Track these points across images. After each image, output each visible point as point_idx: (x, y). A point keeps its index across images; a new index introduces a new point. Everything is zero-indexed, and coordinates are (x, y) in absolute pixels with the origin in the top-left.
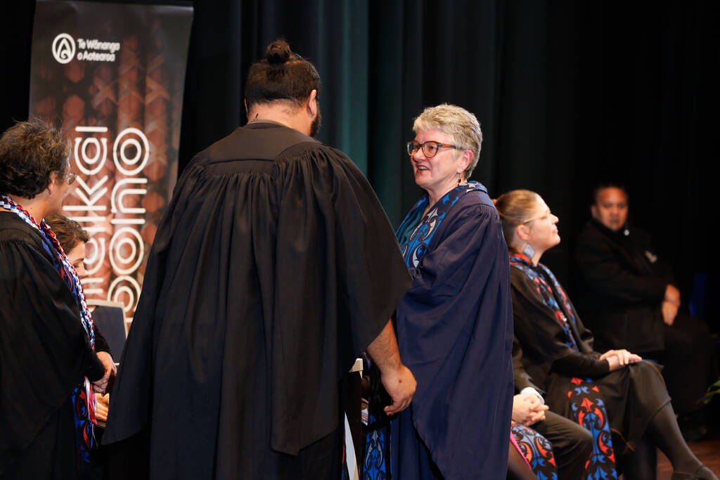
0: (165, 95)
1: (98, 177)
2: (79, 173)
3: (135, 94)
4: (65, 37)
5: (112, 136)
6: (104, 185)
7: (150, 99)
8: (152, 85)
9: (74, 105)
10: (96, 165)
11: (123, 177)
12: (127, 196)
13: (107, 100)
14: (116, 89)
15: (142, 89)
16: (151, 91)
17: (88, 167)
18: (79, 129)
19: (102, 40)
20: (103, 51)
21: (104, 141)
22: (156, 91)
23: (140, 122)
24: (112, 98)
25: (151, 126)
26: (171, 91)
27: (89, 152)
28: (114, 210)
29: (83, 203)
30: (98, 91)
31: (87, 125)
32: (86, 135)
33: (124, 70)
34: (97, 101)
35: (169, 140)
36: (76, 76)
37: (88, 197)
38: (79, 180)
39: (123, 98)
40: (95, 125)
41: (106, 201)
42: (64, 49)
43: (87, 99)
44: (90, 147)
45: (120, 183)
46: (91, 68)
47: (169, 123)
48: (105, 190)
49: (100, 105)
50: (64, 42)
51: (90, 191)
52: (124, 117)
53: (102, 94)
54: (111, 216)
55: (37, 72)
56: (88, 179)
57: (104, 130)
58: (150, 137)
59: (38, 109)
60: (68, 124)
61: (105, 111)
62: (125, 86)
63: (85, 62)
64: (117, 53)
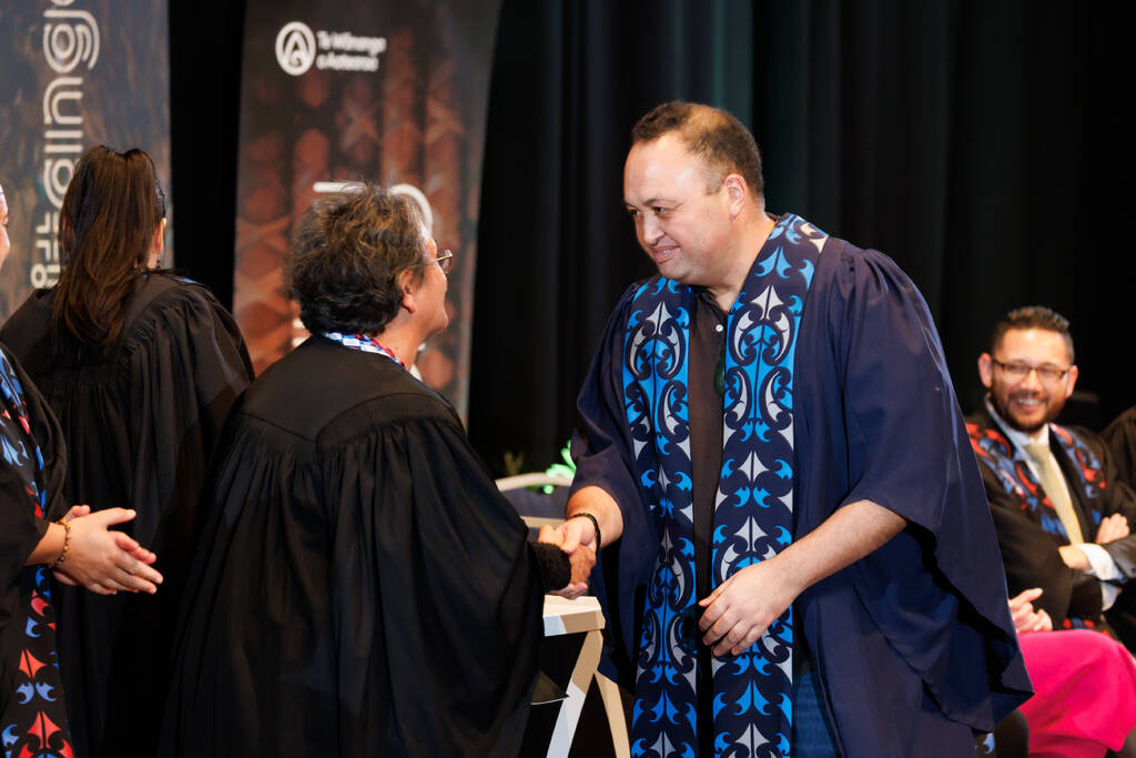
0: (457, 128)
3: (408, 126)
4: (296, 29)
7: (433, 135)
8: (436, 110)
9: (312, 146)
13: (364, 137)
14: (379, 119)
15: (420, 117)
16: (434, 121)
18: (320, 187)
19: (357, 33)
20: (359, 52)
22: (442, 121)
23: (417, 173)
24: (371, 132)
25: (436, 182)
26: (467, 121)
30: (349, 122)
31: (332, 179)
33: (392, 86)
34: (349, 139)
35: (462, 206)
36: (315, 96)
39: (391, 133)
40: (345, 180)
42: (296, 51)
43: (333, 134)
46: (340, 81)
47: (463, 176)
49: (353, 147)
50: (296, 38)
52: (391, 166)
53: (356, 126)
55: (252, 88)
58: (432, 200)
59: (254, 152)
60: (303, 180)
61: (361, 156)
62: (393, 113)
63: (330, 72)
64: (381, 56)
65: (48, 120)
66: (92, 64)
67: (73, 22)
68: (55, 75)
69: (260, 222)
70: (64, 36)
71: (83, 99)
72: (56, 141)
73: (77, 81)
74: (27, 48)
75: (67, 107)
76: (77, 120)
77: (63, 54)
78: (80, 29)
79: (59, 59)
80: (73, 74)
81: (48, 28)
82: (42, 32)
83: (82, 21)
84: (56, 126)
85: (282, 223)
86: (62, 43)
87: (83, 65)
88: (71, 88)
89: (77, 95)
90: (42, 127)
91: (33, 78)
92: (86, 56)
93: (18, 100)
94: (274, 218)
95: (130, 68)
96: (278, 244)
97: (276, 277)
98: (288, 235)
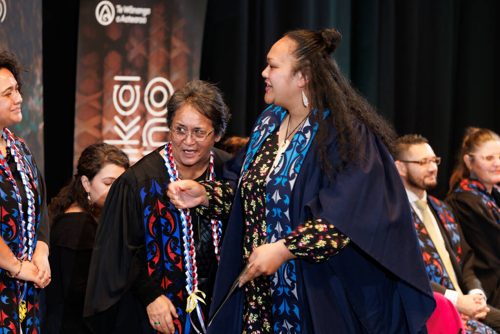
0: (187, 51)
1: (132, 117)
2: (117, 114)
3: (162, 50)
5: (144, 84)
6: (138, 124)
7: (174, 54)
8: (176, 43)
9: (113, 59)
10: (131, 107)
11: (152, 117)
12: (156, 133)
13: (140, 55)
14: (147, 46)
15: (168, 45)
16: (175, 47)
17: (124, 109)
18: (118, 78)
21: (138, 88)
22: (179, 47)
23: (166, 72)
24: (144, 52)
25: (176, 76)
26: (192, 48)
27: (125, 96)
28: (145, 144)
29: (119, 138)
30: (132, 47)
31: (123, 74)
32: (123, 83)
33: (154, 31)
34: (132, 56)
36: (114, 36)
37: (125, 133)
38: (117, 119)
39: (153, 53)
40: (130, 75)
41: (139, 136)
43: (124, 53)
44: (126, 93)
45: (150, 122)
46: (127, 28)
48: (138, 128)
49: (134, 59)
51: (125, 129)
52: (153, 68)
53: (136, 50)
54: (142, 149)
55: (84, 32)
56: (124, 119)
57: (137, 79)
58: (174, 85)
59: (84, 62)
60: (108, 75)
61: (138, 63)
62: (154, 43)
63: (123, 24)
64: (148, 17)
69: (87, 94)
85: (98, 95)
94: (94, 93)
95: (22, 22)
96: (96, 105)
97: (95, 120)
98: (101, 101)
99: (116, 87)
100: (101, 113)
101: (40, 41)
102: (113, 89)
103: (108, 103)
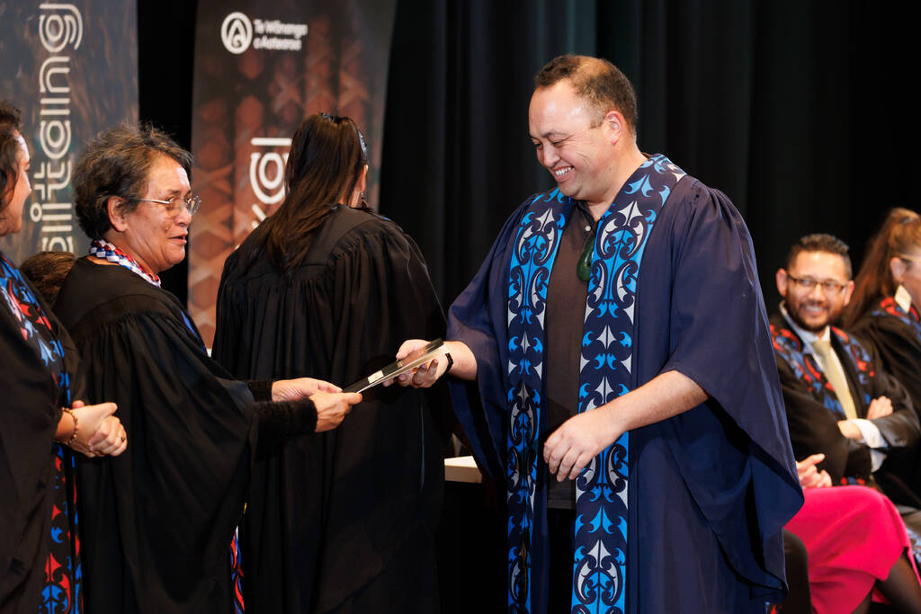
0: (364, 94)
2: (257, 201)
3: (326, 94)
4: (238, 17)
7: (344, 100)
8: (348, 81)
9: (250, 109)
10: (277, 190)
13: (291, 102)
14: (302, 88)
15: (335, 86)
16: (346, 89)
17: (268, 192)
18: (257, 141)
19: (285, 21)
20: (286, 36)
22: (352, 89)
24: (297, 99)
26: (372, 90)
27: (269, 173)
30: (280, 90)
31: (266, 135)
32: (265, 150)
33: (312, 62)
34: (279, 104)
36: (251, 71)
38: (256, 209)
39: (311, 99)
40: (276, 136)
42: (237, 35)
43: (266, 100)
44: (271, 166)
46: (272, 58)
49: (282, 110)
50: (237, 24)
53: (284, 95)
55: (203, 63)
56: (268, 210)
57: (286, 142)
59: (204, 114)
60: (243, 136)
61: (288, 117)
62: (313, 83)
63: (264, 51)
64: (303, 39)
65: (43, 90)
66: (77, 46)
67: (62, 13)
68: (48, 55)
69: (209, 170)
70: (55, 23)
71: (70, 73)
72: (49, 107)
73: (66, 59)
74: (26, 34)
75: (58, 80)
76: (66, 90)
77: (54, 38)
78: (68, 18)
79: (51, 42)
80: (62, 54)
81: (42, 18)
82: (39, 21)
83: (69, 12)
84: (49, 95)
85: (226, 170)
86: (53, 30)
87: (70, 46)
88: (61, 65)
89: (66, 70)
90: (38, 95)
91: (30, 56)
92: (72, 40)
93: (19, 74)
94: (221, 166)
95: (107, 48)
96: (224, 186)
97: (222, 213)
98: (231, 179)
99: (255, 157)
100: (231, 199)
101: (135, 81)
102: (250, 160)
103: (242, 184)
